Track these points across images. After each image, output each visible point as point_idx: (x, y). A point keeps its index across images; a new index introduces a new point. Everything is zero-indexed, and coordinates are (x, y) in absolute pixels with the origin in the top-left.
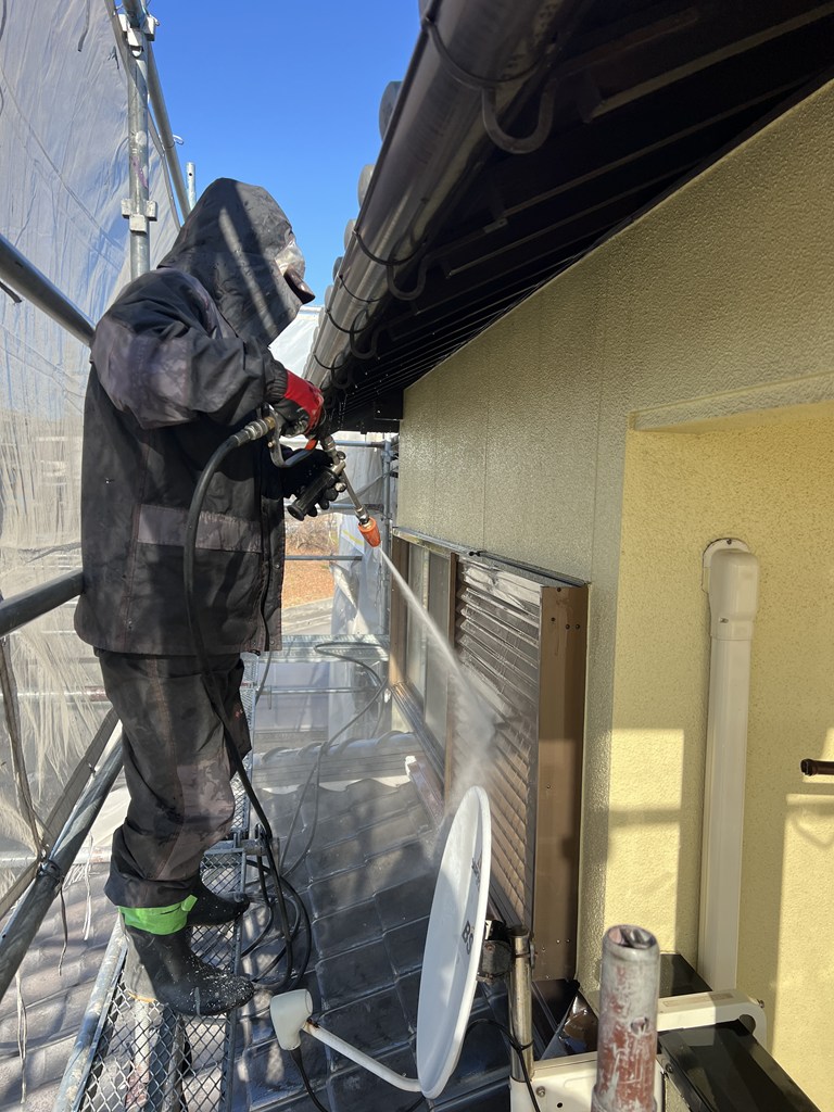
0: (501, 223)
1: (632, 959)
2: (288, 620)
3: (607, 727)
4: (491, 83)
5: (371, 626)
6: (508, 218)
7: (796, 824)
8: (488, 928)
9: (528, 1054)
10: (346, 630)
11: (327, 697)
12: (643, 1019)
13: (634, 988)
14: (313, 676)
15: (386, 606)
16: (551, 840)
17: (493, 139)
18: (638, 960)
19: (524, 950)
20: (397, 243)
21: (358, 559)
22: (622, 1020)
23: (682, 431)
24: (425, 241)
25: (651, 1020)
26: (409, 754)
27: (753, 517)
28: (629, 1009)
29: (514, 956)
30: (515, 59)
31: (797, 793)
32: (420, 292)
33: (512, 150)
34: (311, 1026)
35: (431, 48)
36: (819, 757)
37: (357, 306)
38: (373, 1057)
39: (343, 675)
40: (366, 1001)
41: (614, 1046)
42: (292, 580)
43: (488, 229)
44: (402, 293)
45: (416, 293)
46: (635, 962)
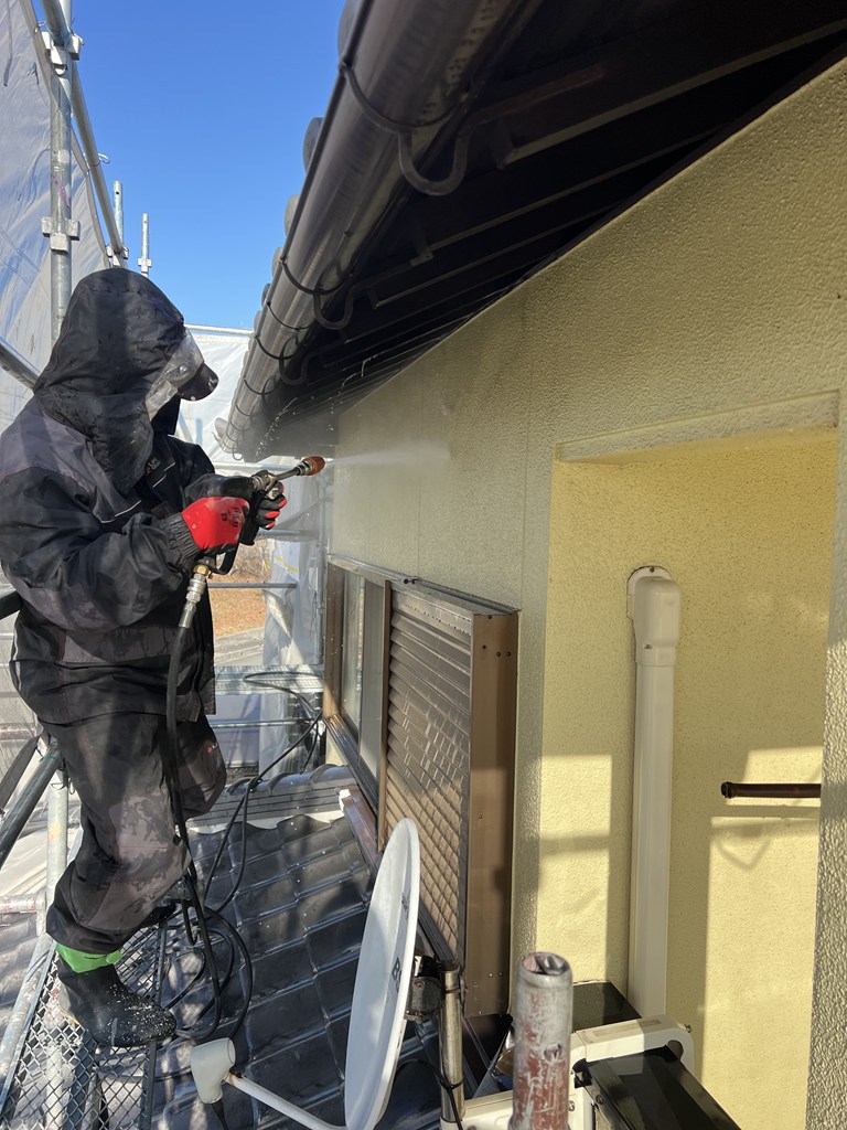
0: (426, 256)
1: (545, 986)
2: (220, 650)
3: (536, 754)
4: (407, 126)
5: (306, 656)
6: (434, 253)
7: (720, 848)
8: (418, 964)
9: (459, 1093)
10: (280, 660)
11: (258, 731)
12: (556, 1045)
13: (546, 1015)
14: (245, 709)
15: (322, 635)
16: (483, 873)
17: (409, 180)
18: (551, 986)
19: (454, 985)
20: (322, 274)
21: (293, 586)
22: (535, 1048)
23: (606, 461)
24: (352, 272)
25: (564, 1046)
26: (343, 788)
27: (673, 546)
28: (542, 1036)
29: (444, 992)
30: (428, 106)
31: (721, 815)
32: (347, 322)
33: (427, 192)
34: (234, 1077)
35: (348, 91)
36: (741, 780)
37: (285, 333)
38: (302, 1107)
39: (277, 706)
40: (295, 1049)
41: (528, 1075)
42: (225, 608)
43: (414, 263)
44: (328, 322)
45: (343, 323)
46: (548, 988)
